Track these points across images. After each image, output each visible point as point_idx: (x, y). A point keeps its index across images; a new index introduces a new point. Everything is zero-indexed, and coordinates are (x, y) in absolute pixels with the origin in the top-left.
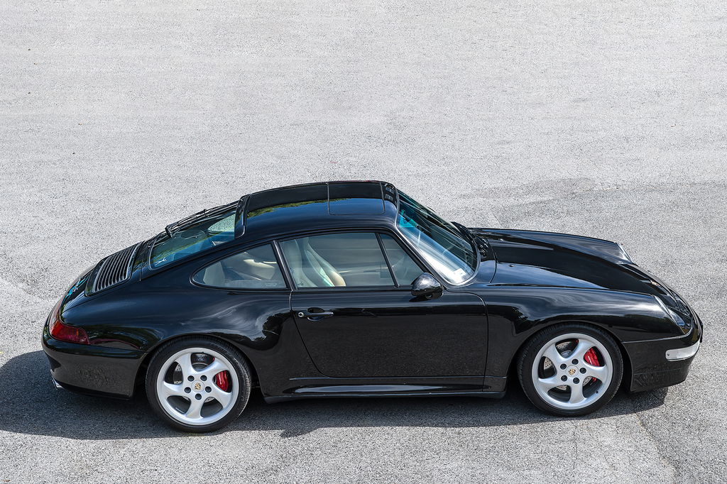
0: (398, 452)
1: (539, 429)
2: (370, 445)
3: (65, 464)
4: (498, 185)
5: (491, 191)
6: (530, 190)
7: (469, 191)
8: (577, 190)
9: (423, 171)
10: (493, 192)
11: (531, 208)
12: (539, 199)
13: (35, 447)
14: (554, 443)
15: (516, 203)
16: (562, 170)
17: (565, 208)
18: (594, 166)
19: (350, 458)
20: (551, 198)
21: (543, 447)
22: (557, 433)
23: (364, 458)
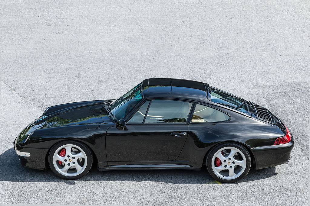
0: (219, 198)
1: (281, 191)
2: (207, 194)
3: (77, 197)
4: (265, 84)
5: (262, 86)
6: (280, 86)
7: (252, 86)
8: (300, 87)
9: (233, 77)
10: (263, 87)
11: (279, 94)
12: (283, 90)
13: (65, 189)
14: (288, 196)
15: (273, 92)
16: (293, 78)
17: (294, 95)
18: (307, 77)
19: (198, 199)
20: (288, 90)
21: (283, 198)
22: (289, 192)
23: (205, 200)
